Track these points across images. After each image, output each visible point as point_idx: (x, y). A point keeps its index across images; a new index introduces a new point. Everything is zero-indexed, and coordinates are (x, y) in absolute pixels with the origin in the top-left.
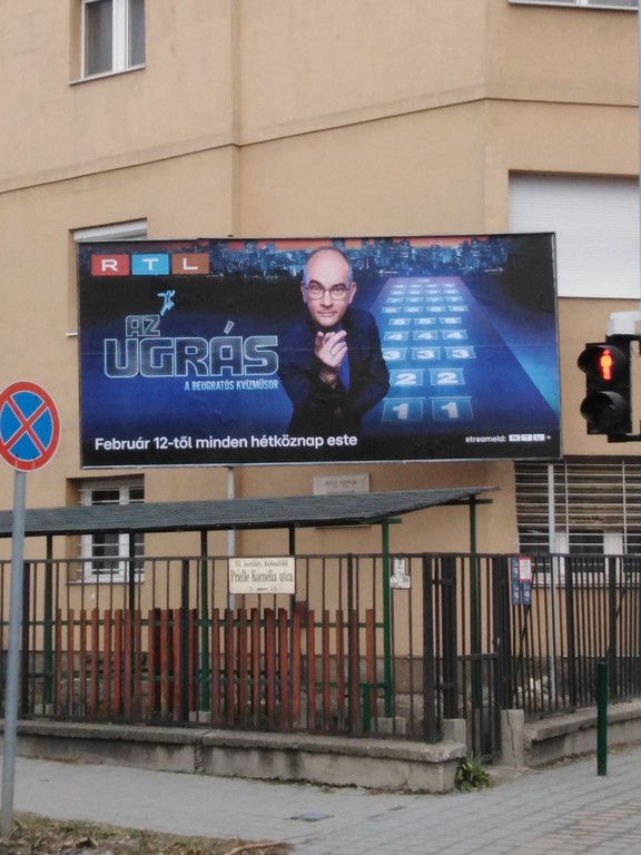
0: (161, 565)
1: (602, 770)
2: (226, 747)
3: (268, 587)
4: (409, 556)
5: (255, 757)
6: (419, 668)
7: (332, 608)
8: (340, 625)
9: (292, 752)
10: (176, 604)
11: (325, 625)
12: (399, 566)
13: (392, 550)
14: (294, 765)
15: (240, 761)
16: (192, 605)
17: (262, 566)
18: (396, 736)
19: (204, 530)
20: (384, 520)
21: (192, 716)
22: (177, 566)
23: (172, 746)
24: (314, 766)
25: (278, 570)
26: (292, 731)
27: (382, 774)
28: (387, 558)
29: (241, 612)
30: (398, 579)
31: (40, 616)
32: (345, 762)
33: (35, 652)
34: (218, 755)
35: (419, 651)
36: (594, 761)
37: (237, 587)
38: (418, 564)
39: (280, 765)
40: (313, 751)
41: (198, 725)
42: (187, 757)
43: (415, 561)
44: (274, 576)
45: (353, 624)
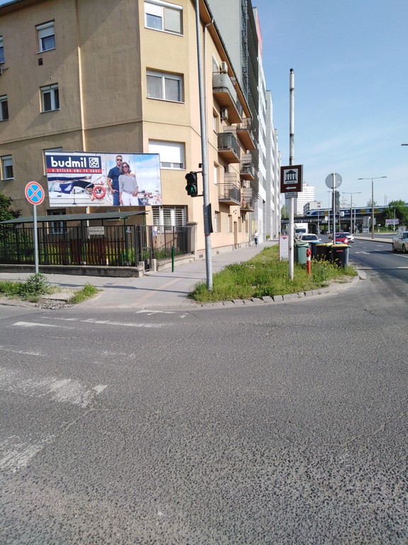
0: (72, 229)
1: (172, 272)
2: (90, 269)
3: (98, 233)
4: (131, 226)
5: (96, 271)
7: (113, 238)
8: (115, 242)
9: (104, 269)
10: (76, 237)
11: (111, 241)
12: (129, 228)
13: (126, 224)
14: (106, 273)
15: (93, 272)
16: (80, 238)
17: (96, 228)
19: (82, 220)
20: (124, 218)
21: (81, 263)
22: (75, 229)
23: (76, 270)
24: (111, 273)
25: (100, 229)
26: (105, 264)
27: (126, 273)
28: (125, 226)
29: (91, 239)
30: (128, 231)
32: (118, 272)
34: (87, 271)
37: (90, 233)
39: (103, 273)
40: (110, 270)
41: (82, 265)
42: (80, 271)
43: (132, 227)
44: (99, 231)
45: (118, 242)
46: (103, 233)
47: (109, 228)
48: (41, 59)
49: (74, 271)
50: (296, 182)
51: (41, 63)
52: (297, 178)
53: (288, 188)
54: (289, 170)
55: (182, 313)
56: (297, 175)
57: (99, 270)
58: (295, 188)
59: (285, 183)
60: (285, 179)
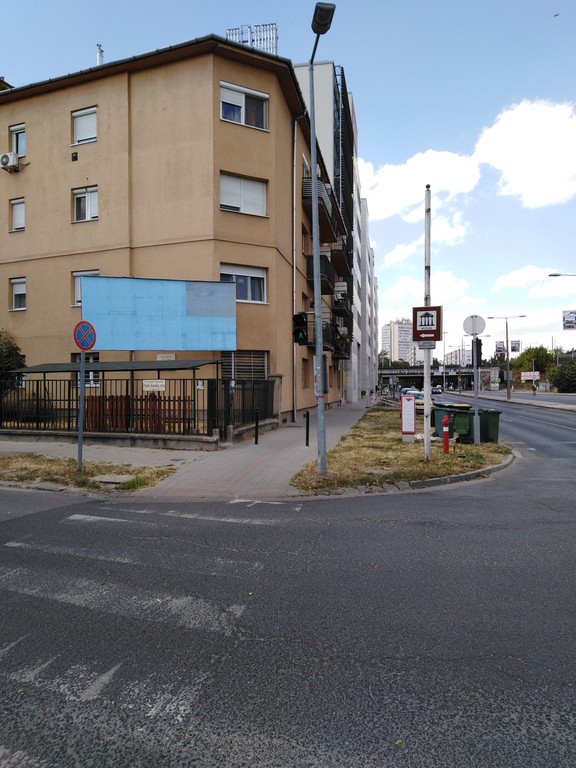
1: (256, 443)
2: (142, 439)
3: (156, 389)
4: (203, 380)
5: (151, 441)
6: (206, 413)
7: (178, 395)
8: (179, 400)
9: (164, 440)
10: (124, 394)
11: (174, 400)
12: (200, 383)
13: (197, 378)
14: (165, 444)
15: (146, 443)
16: (130, 394)
17: (155, 382)
18: (198, 434)
19: (132, 371)
20: (194, 369)
21: (130, 429)
22: (124, 382)
23: (122, 439)
24: (172, 444)
25: (160, 384)
26: (165, 433)
27: (194, 446)
28: (194, 380)
29: (146, 396)
30: (200, 386)
31: (75, 398)
32: (182, 443)
33: (73, 409)
34: (139, 441)
35: (206, 408)
36: (254, 439)
37: (145, 389)
38: (206, 382)
39: (160, 443)
40: (171, 440)
41: (131, 432)
42: (128, 442)
44: (158, 386)
45: (184, 401)
46: (163, 389)
47: (172, 382)
48: (76, 153)
49: (119, 442)
50: (434, 328)
51: (75, 158)
52: (435, 323)
53: (423, 336)
54: (424, 312)
55: (295, 504)
56: (435, 319)
57: (156, 440)
58: (433, 335)
59: (419, 328)
60: (419, 323)
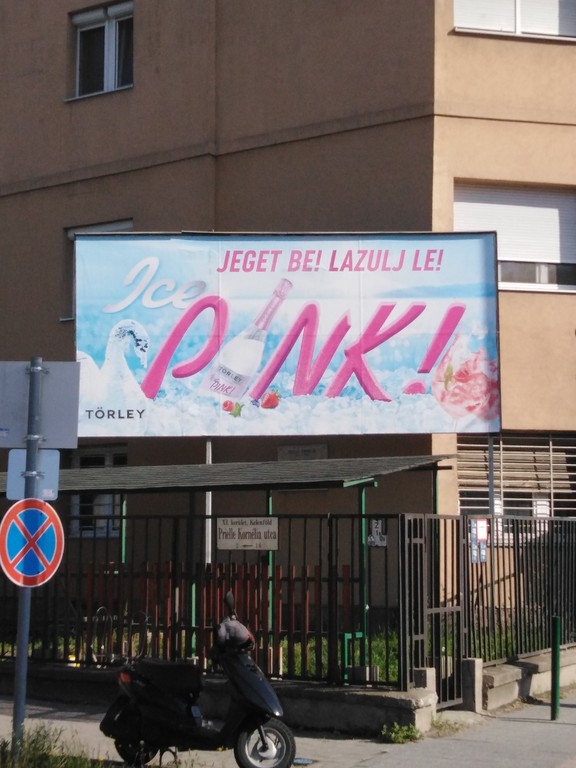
0: (154, 523)
1: (554, 716)
3: (253, 544)
4: (385, 517)
8: (317, 578)
11: (303, 580)
12: (377, 525)
17: (248, 525)
22: (168, 524)
25: (262, 529)
28: (360, 518)
30: (376, 538)
37: (224, 544)
43: (391, 521)
44: (257, 534)
45: (332, 579)
46: (272, 545)
47: (298, 523)
